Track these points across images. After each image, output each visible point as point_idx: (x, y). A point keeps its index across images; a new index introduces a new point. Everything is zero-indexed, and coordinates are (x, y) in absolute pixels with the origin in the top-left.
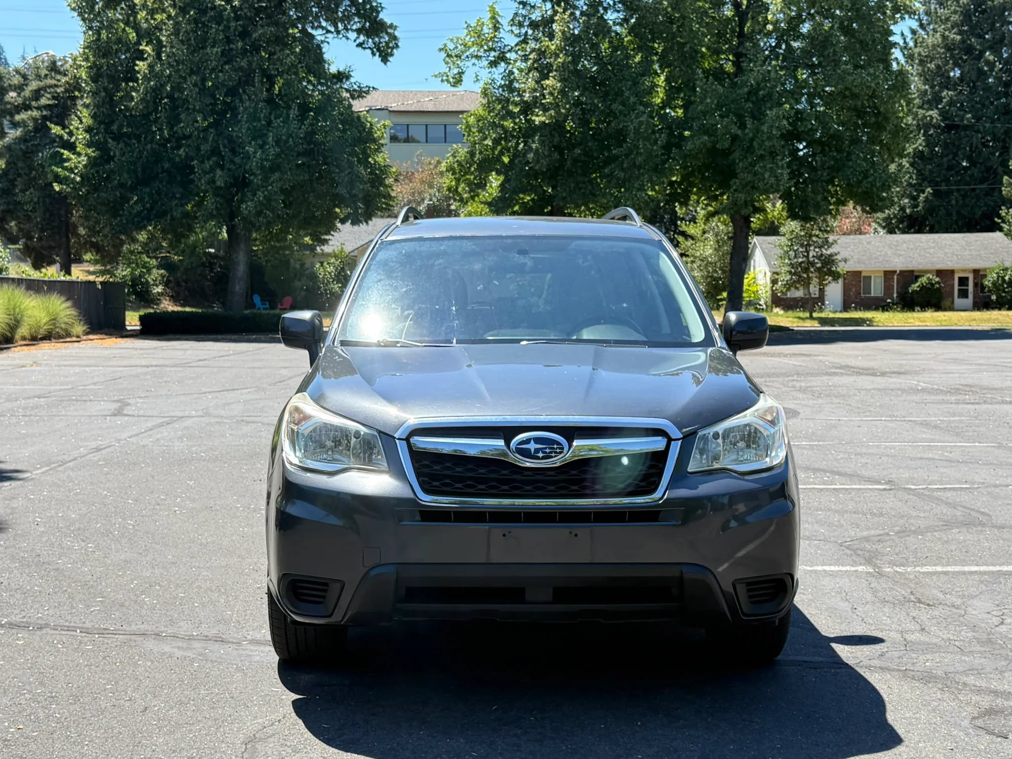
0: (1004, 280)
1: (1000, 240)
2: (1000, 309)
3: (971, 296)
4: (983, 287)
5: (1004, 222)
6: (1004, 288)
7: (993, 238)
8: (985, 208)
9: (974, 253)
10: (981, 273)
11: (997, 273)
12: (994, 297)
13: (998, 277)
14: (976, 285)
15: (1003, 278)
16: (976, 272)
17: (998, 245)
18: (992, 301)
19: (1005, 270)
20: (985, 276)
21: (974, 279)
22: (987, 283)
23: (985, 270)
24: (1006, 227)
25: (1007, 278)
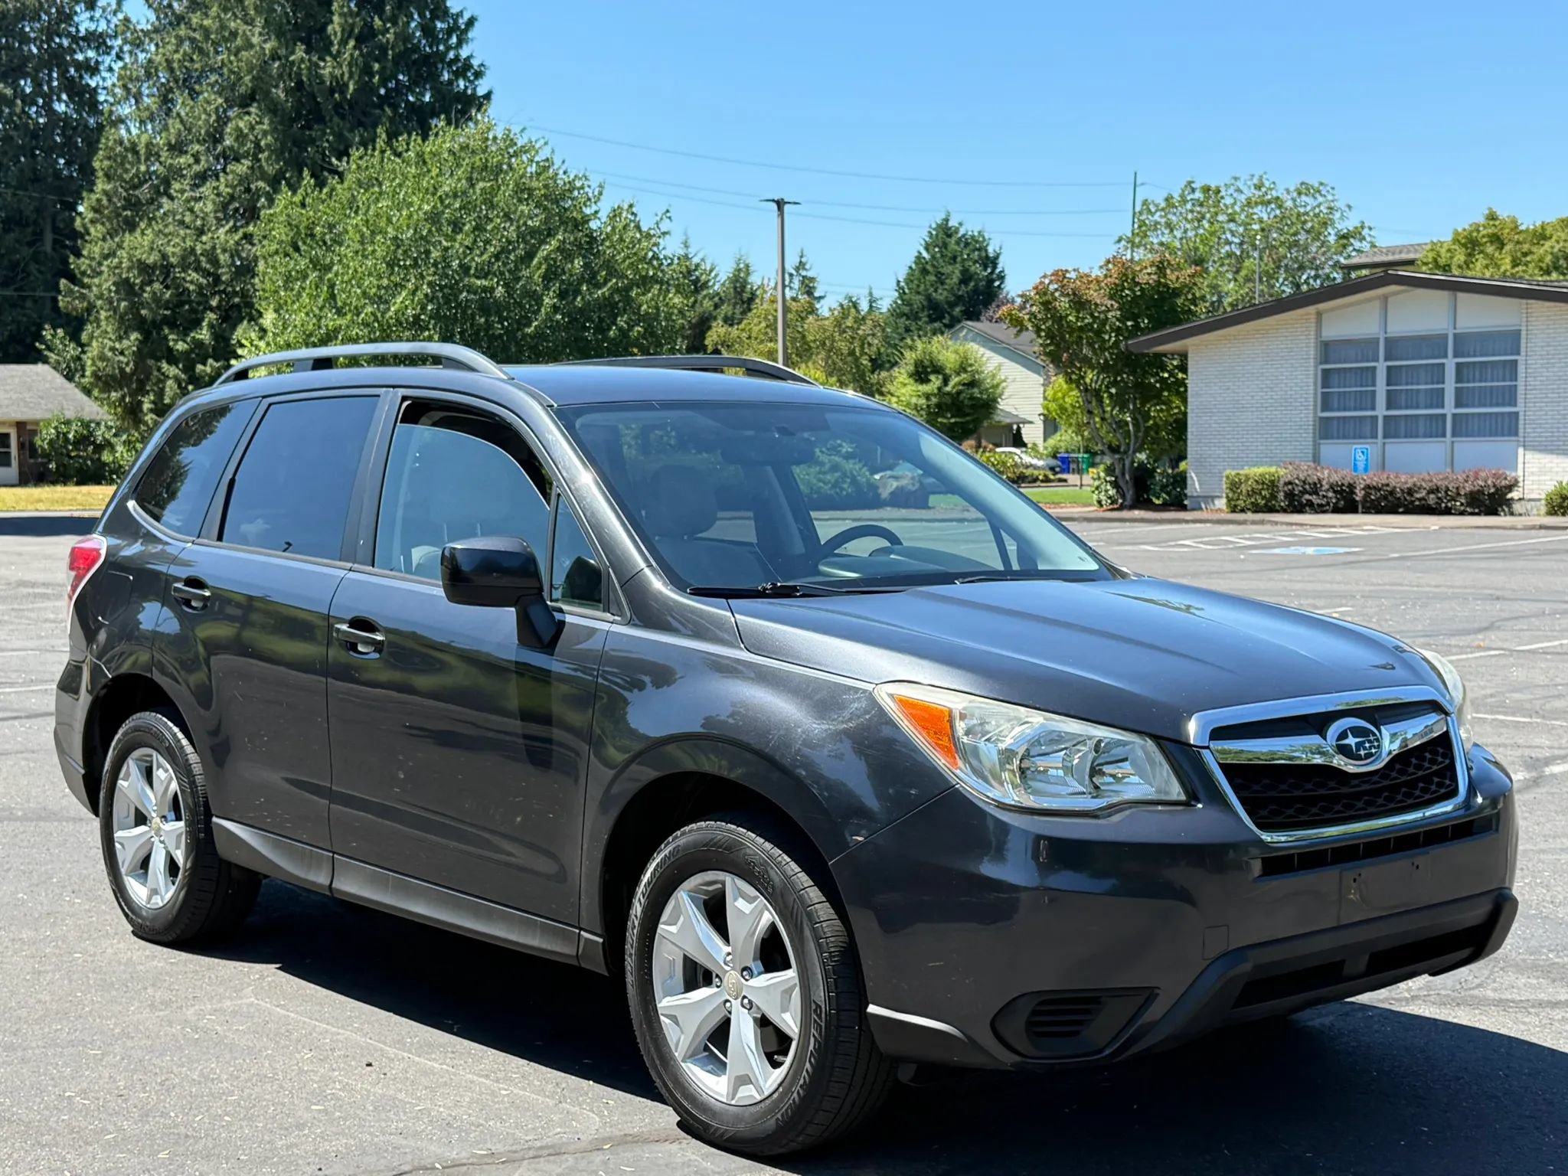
0: (67, 440)
1: (49, 378)
2: (65, 484)
3: (15, 463)
4: (33, 449)
5: (49, 349)
6: (69, 451)
7: (37, 374)
8: (13, 327)
9: (15, 396)
10: (29, 427)
11: (56, 428)
12: (52, 466)
13: (58, 433)
14: (21, 446)
15: (65, 434)
16: (20, 425)
17: (47, 385)
18: (50, 470)
19: (68, 423)
20: (34, 432)
21: (19, 437)
22: (42, 442)
23: (36, 423)
24: (53, 357)
25: (71, 436)
